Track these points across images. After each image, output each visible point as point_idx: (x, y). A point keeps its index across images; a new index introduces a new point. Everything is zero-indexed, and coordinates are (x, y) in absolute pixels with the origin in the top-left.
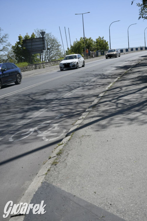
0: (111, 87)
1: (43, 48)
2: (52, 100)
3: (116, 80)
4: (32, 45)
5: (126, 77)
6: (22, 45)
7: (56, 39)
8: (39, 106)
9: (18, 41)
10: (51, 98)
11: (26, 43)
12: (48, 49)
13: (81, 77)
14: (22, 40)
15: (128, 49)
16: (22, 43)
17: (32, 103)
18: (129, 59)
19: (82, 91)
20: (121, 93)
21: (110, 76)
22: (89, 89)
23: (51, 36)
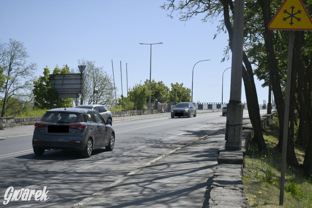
0: (157, 162)
1: (79, 90)
2: (55, 173)
3: (172, 151)
4: (63, 84)
5: (189, 149)
6: (47, 83)
7: (109, 78)
8: (30, 180)
9: (43, 75)
10: (56, 170)
11: (55, 79)
12: (95, 92)
13: (124, 142)
14: (49, 74)
15: (220, 105)
16: (49, 79)
17: (23, 175)
18: (214, 121)
19: (111, 163)
20: (164, 172)
21: (168, 145)
22: (123, 162)
23: (103, 72)
